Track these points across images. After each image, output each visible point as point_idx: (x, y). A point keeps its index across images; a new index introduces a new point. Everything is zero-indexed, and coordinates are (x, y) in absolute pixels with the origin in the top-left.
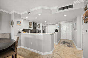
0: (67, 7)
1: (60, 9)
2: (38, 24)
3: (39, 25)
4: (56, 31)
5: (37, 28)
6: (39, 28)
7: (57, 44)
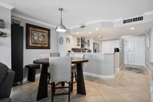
0: (135, 20)
1: (125, 22)
2: (86, 41)
3: (88, 41)
4: (117, 50)
5: (86, 47)
6: (88, 46)
7: (119, 69)
